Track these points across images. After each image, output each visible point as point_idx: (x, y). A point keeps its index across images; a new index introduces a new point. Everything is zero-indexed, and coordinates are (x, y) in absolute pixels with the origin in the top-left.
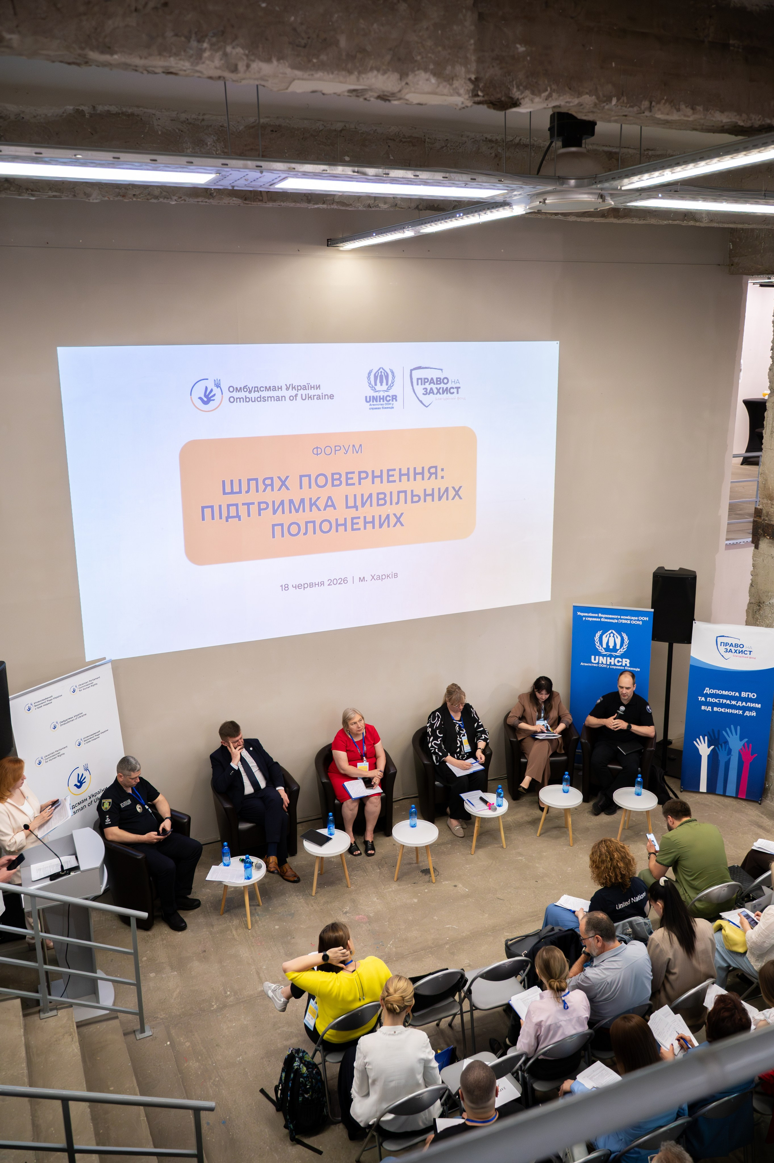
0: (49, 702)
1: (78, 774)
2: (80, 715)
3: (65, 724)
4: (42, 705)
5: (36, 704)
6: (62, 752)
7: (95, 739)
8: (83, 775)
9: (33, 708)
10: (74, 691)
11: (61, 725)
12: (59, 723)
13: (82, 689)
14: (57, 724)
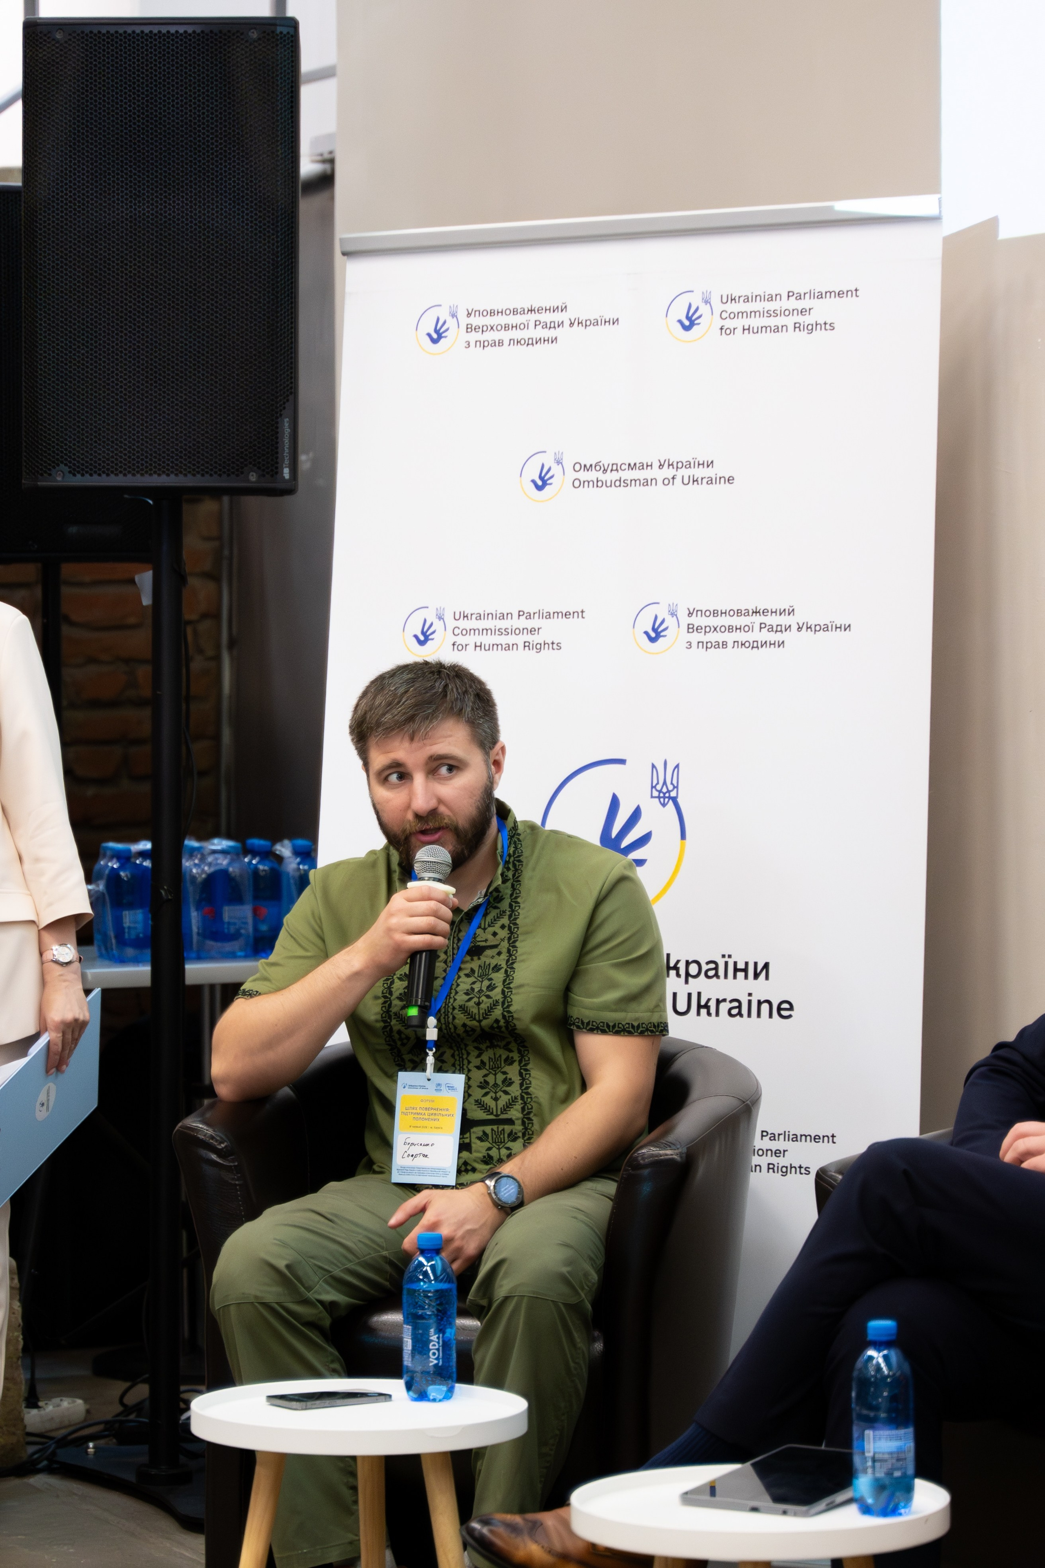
0: (540, 333)
1: (615, 803)
2: (699, 472)
3: (598, 483)
4: (505, 336)
5: (476, 321)
6: (550, 630)
7: (755, 645)
8: (636, 816)
9: (455, 335)
10: (689, 323)
11: (578, 484)
12: (568, 464)
13: (739, 323)
14: (556, 470)
